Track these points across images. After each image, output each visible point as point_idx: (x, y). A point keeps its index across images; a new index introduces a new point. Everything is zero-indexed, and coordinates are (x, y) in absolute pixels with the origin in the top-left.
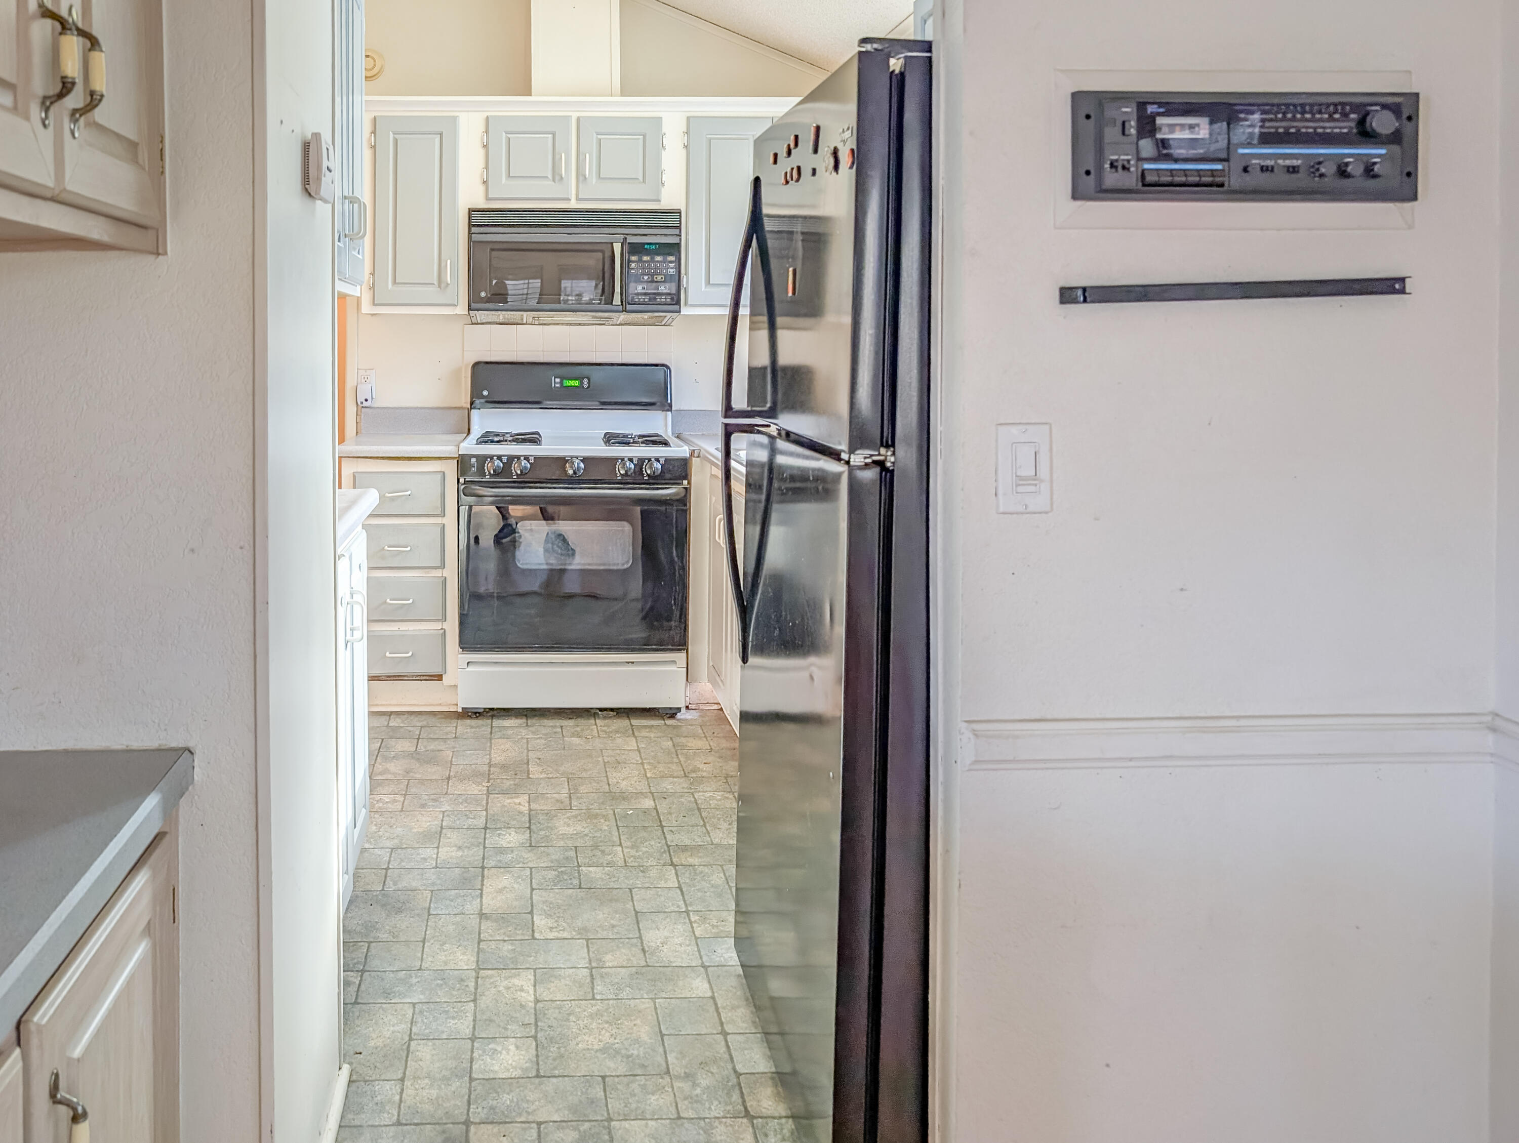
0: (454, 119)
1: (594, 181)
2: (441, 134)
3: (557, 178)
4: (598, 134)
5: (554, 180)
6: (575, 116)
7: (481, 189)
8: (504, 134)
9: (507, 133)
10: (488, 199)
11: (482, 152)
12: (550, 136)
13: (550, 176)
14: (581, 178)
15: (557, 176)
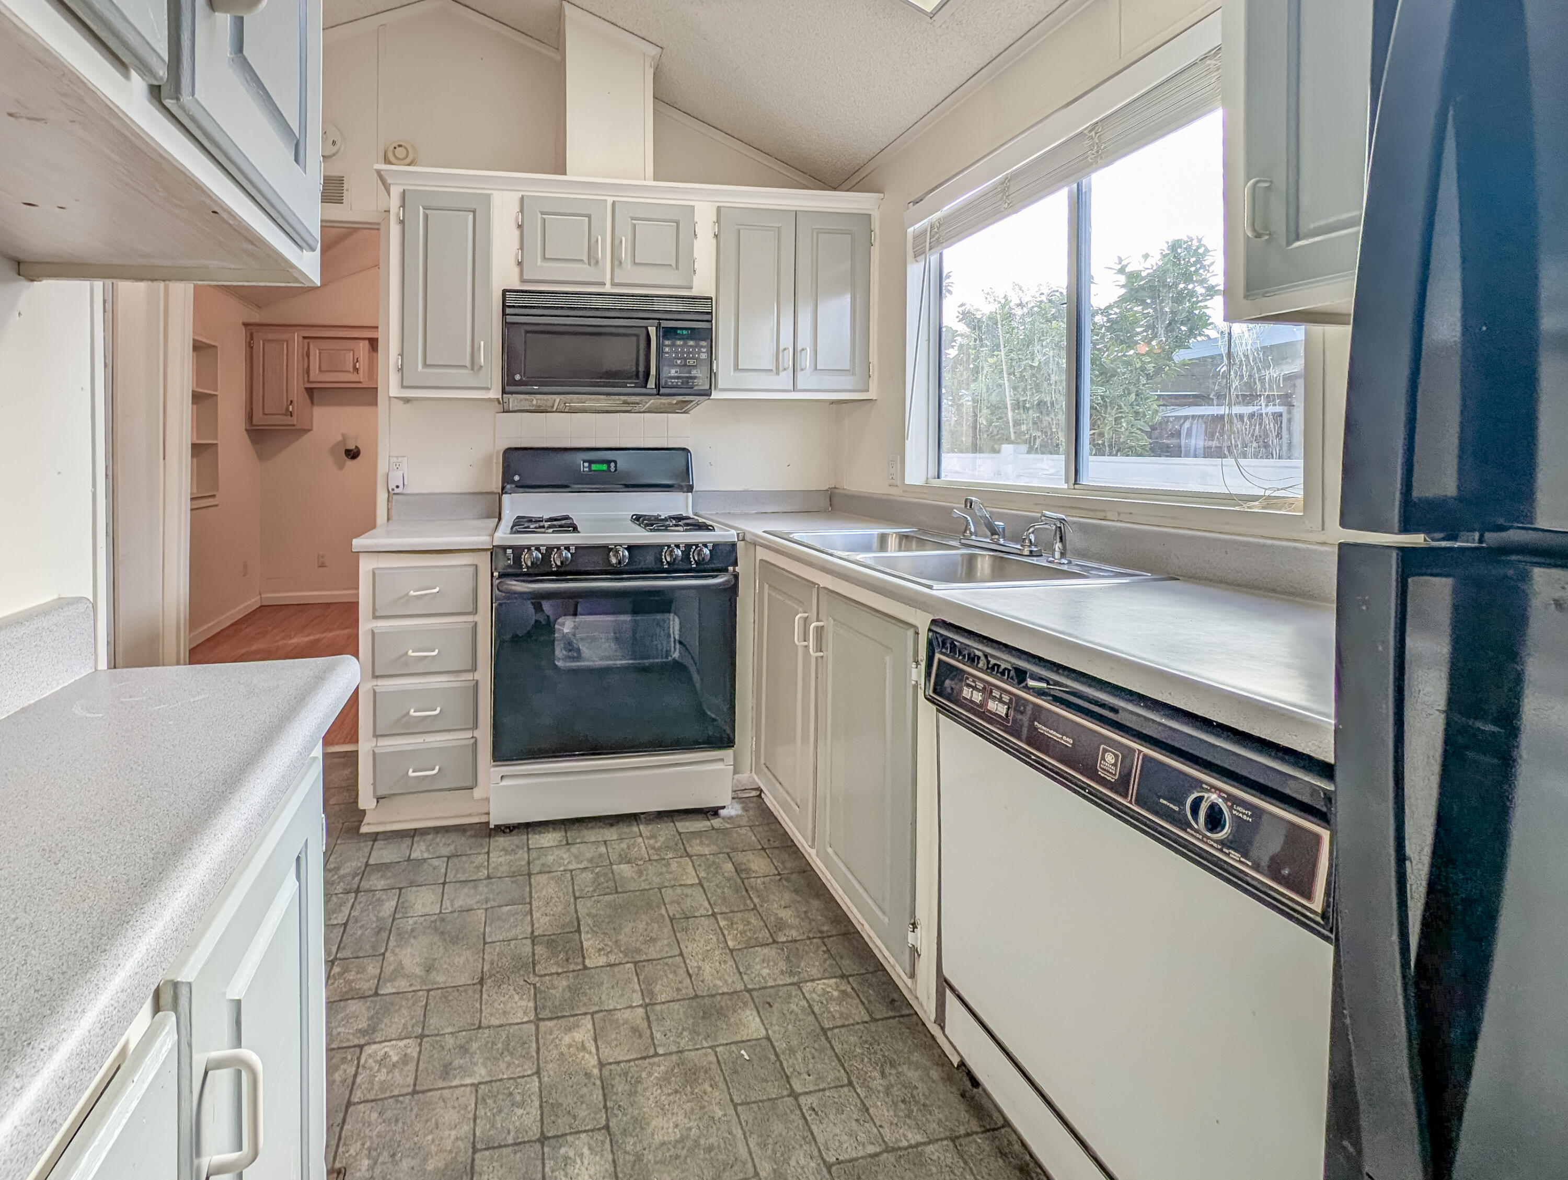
0: (489, 196)
1: (629, 266)
2: (474, 212)
3: (593, 262)
4: (633, 219)
5: (589, 264)
6: (610, 200)
7: (516, 270)
8: (539, 214)
9: (542, 213)
10: (523, 281)
11: (516, 233)
12: (587, 219)
13: (586, 260)
14: (616, 263)
15: (593, 260)
